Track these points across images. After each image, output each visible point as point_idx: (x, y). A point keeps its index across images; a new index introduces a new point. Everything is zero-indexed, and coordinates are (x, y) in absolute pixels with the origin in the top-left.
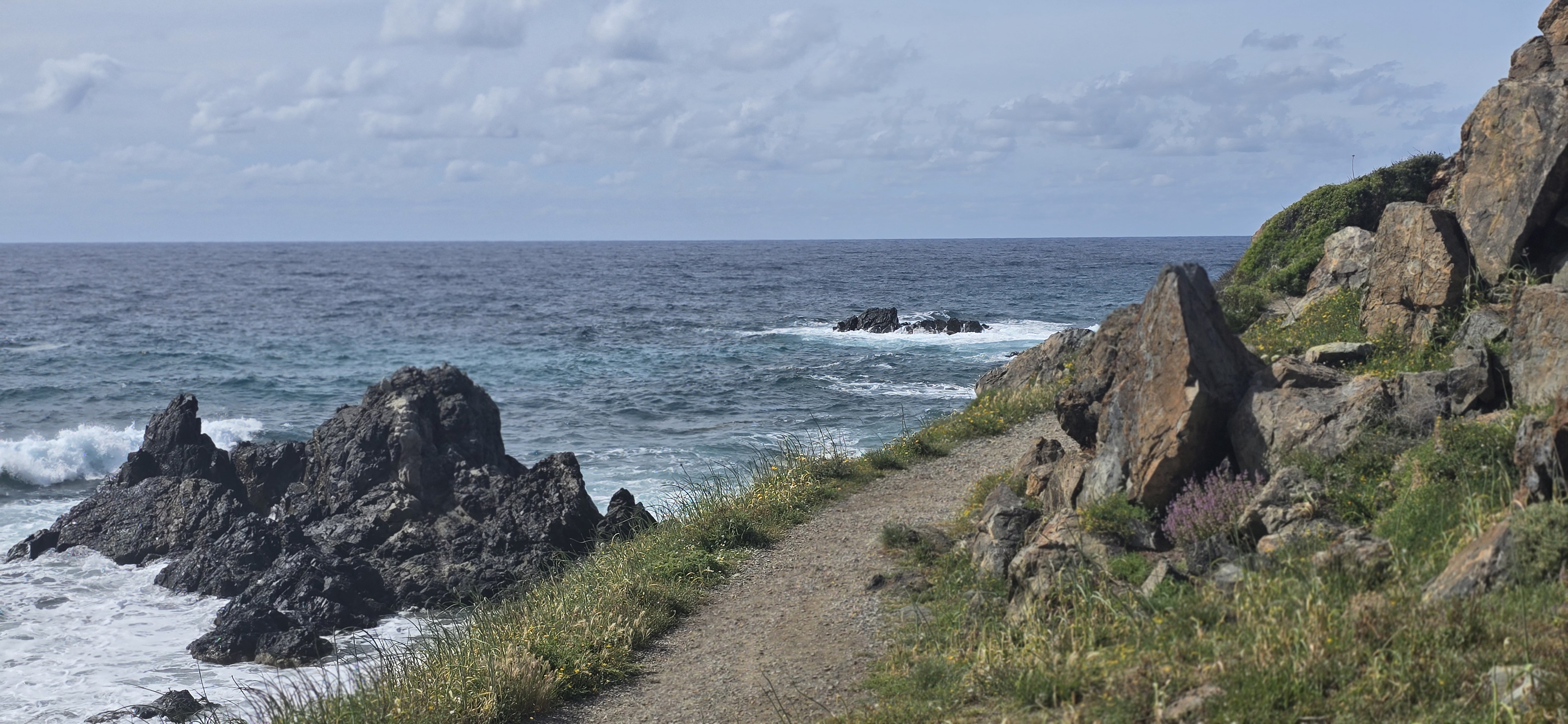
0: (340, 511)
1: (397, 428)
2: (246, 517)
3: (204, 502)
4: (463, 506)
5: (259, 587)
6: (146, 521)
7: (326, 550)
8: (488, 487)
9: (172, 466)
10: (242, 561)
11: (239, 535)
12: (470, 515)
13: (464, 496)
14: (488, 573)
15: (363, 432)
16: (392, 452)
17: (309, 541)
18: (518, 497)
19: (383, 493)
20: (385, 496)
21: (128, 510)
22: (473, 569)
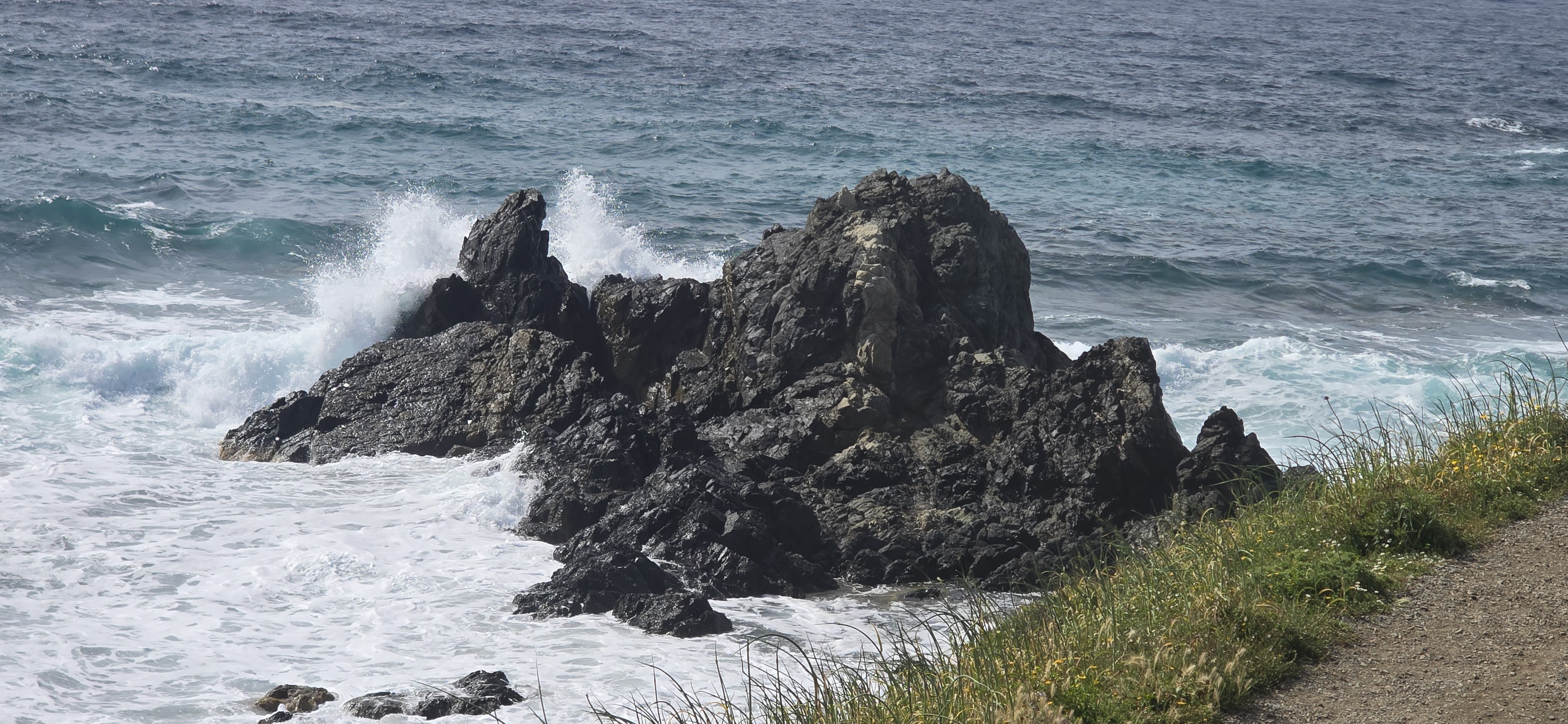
0: (757, 402)
1: (859, 273)
2: (608, 400)
3: (545, 369)
4: (958, 412)
5: (621, 518)
6: (455, 392)
7: (732, 466)
8: (1002, 385)
9: (500, 306)
10: (598, 471)
11: (595, 429)
12: (968, 428)
13: (961, 396)
14: (991, 530)
15: (804, 274)
16: (849, 311)
17: (706, 450)
18: (1051, 407)
19: (829, 379)
20: (831, 385)
21: (428, 373)
22: (967, 520)
